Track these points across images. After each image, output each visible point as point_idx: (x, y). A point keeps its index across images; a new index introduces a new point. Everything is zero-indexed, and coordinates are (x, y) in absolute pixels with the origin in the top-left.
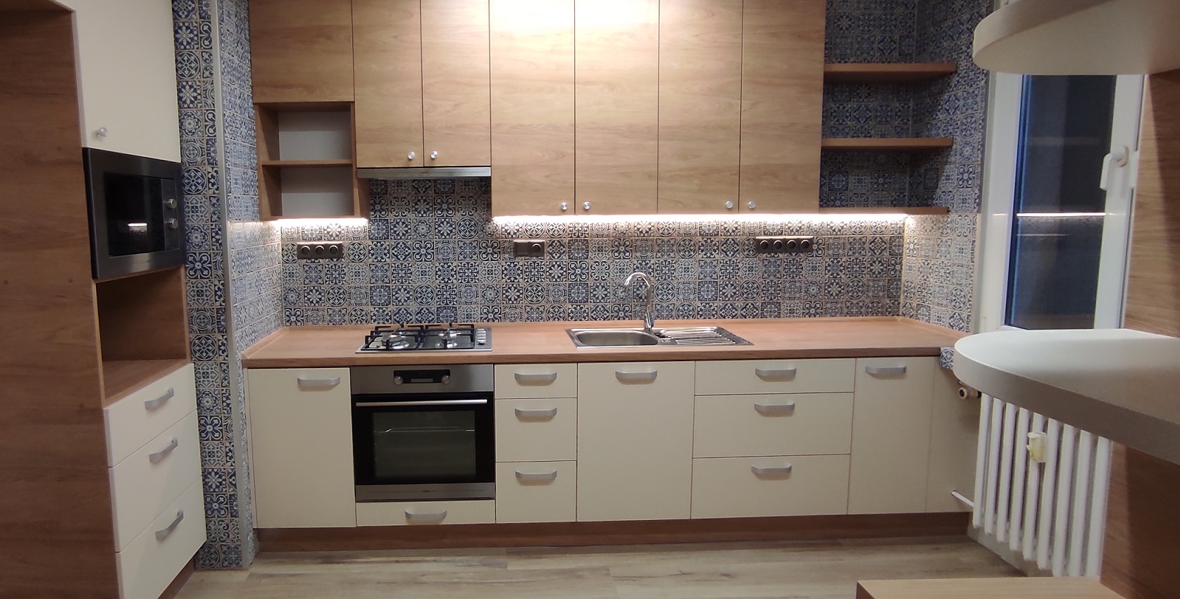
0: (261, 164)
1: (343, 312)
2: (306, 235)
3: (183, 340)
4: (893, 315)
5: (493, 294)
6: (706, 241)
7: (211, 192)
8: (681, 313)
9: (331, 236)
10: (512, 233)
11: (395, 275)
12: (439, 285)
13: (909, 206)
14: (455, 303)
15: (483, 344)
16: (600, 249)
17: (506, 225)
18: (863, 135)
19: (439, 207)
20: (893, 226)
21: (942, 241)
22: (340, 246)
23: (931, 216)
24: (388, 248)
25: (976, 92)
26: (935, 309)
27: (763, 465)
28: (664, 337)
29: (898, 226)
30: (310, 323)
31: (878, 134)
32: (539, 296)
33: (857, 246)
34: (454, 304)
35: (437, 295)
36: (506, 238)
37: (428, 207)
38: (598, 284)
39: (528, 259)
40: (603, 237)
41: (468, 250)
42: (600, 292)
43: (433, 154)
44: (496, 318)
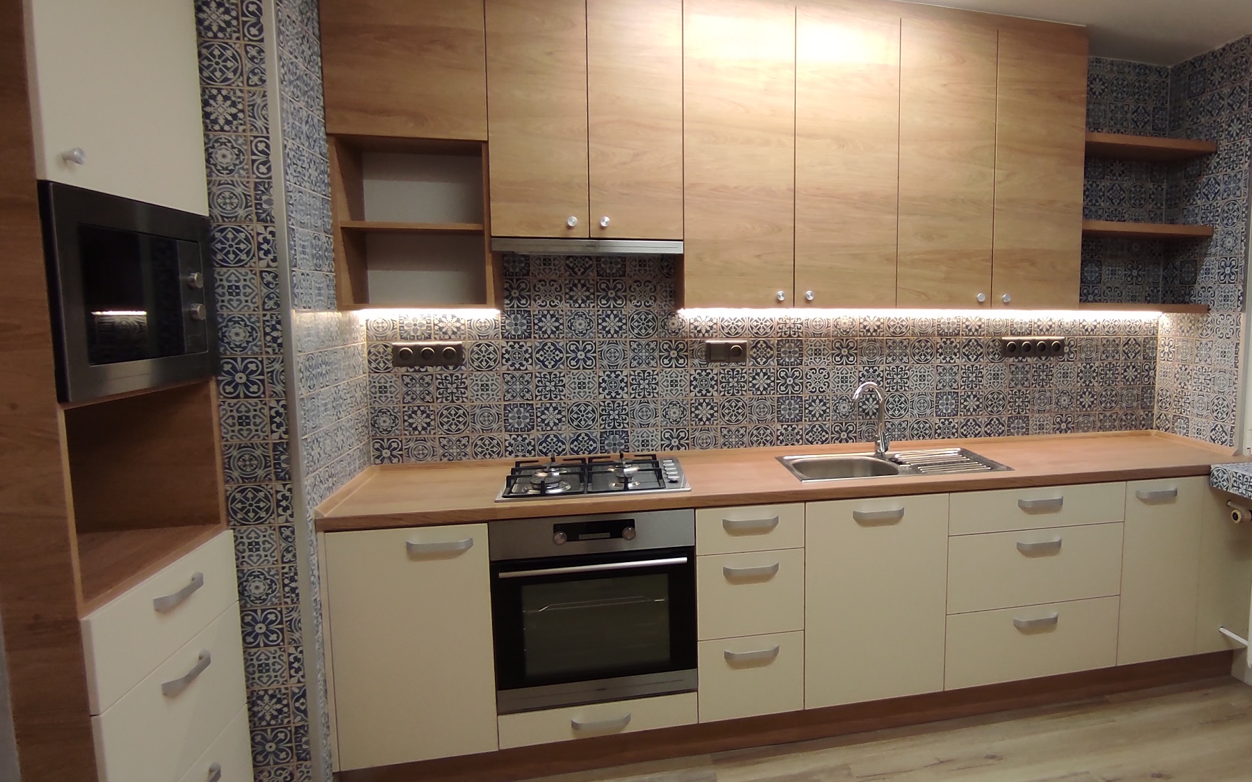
0: (340, 225)
1: (463, 443)
3: (214, 495)
4: (1147, 429)
5: (678, 413)
6: (945, 343)
7: (263, 264)
8: (916, 432)
9: (445, 333)
10: (704, 331)
11: (540, 389)
12: (604, 402)
13: (1164, 303)
14: (626, 425)
15: (675, 482)
16: (817, 353)
17: (696, 320)
18: (1117, 218)
19: (603, 294)
20: (1147, 325)
21: (1201, 344)
22: (458, 347)
23: (1188, 314)
24: (530, 351)
25: (1239, 176)
26: (1195, 422)
27: (1027, 616)
28: (901, 463)
29: (1152, 326)
30: (413, 460)
31: (1132, 218)
32: (739, 414)
33: (1110, 349)
34: (624, 427)
35: (601, 415)
36: (695, 337)
37: (587, 294)
38: (815, 398)
39: (725, 365)
40: (821, 337)
41: (644, 354)
42: (817, 408)
43: (604, 221)
44: (682, 446)
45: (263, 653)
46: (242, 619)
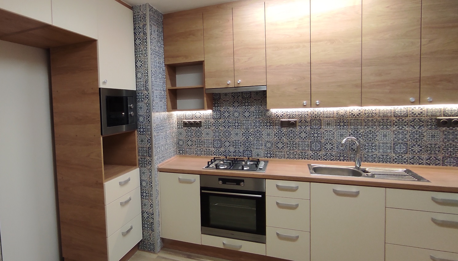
0: (168, 89)
1: (202, 150)
2: (187, 117)
3: (136, 159)
5: (270, 145)
6: (398, 120)
7: (146, 101)
8: (381, 160)
9: (197, 117)
10: (280, 116)
11: (224, 135)
12: (244, 140)
14: (251, 148)
15: (261, 169)
16: (328, 124)
17: (277, 113)
19: (244, 104)
22: (200, 122)
24: (221, 123)
28: (367, 172)
30: (188, 154)
32: (294, 147)
35: (243, 144)
36: (277, 118)
37: (239, 104)
38: (327, 142)
39: (288, 129)
40: (330, 118)
41: (258, 124)
42: (329, 146)
43: (239, 81)
44: (272, 157)
45: (145, 201)
46: (141, 191)
